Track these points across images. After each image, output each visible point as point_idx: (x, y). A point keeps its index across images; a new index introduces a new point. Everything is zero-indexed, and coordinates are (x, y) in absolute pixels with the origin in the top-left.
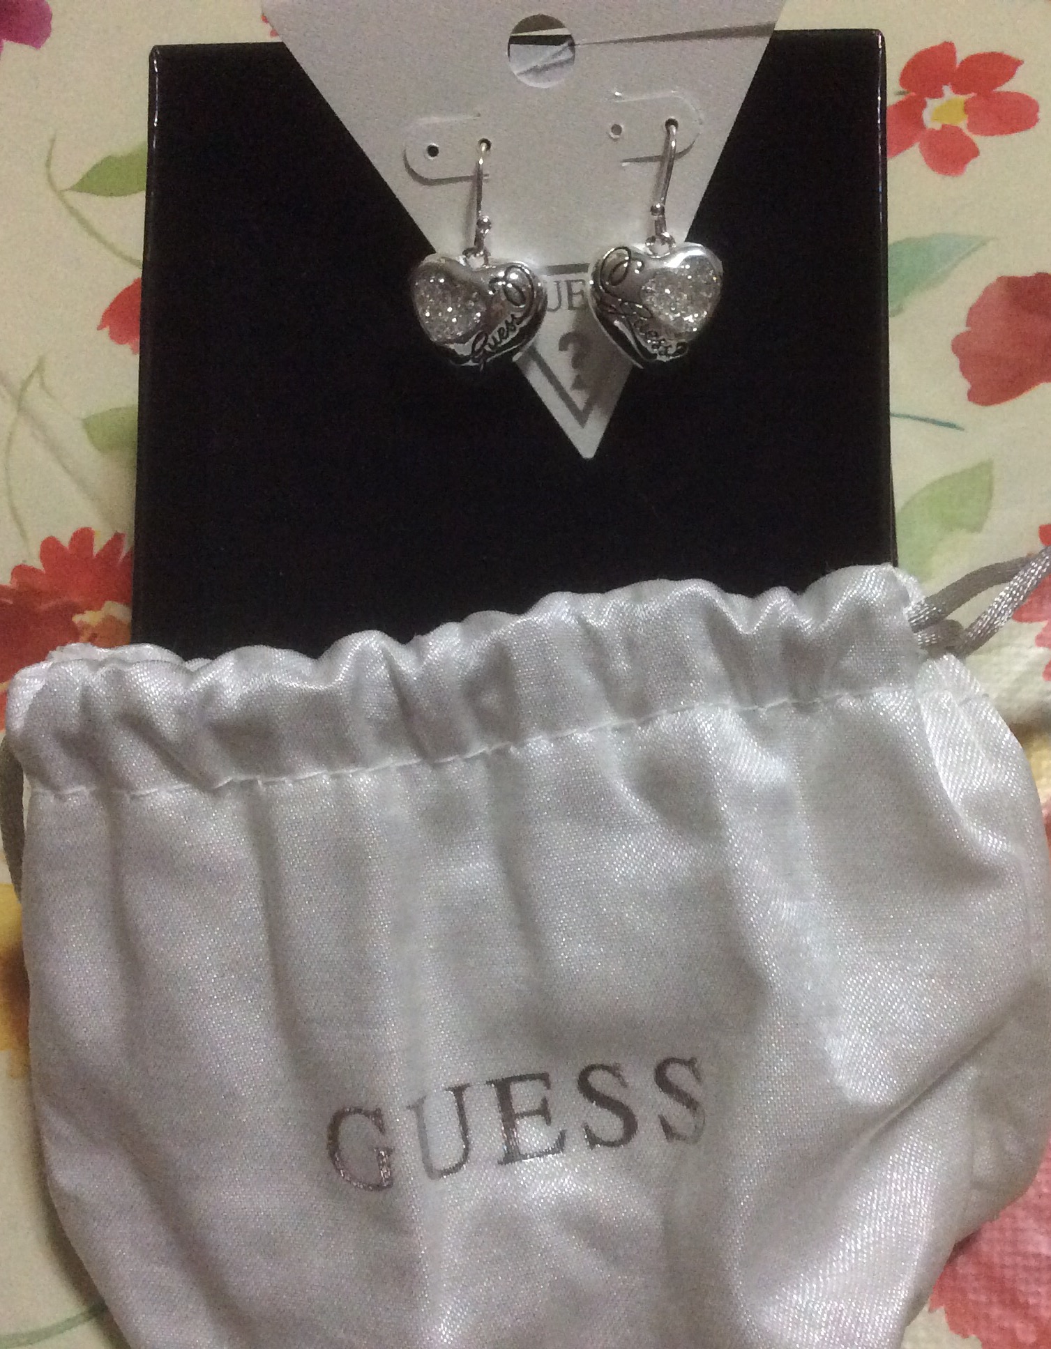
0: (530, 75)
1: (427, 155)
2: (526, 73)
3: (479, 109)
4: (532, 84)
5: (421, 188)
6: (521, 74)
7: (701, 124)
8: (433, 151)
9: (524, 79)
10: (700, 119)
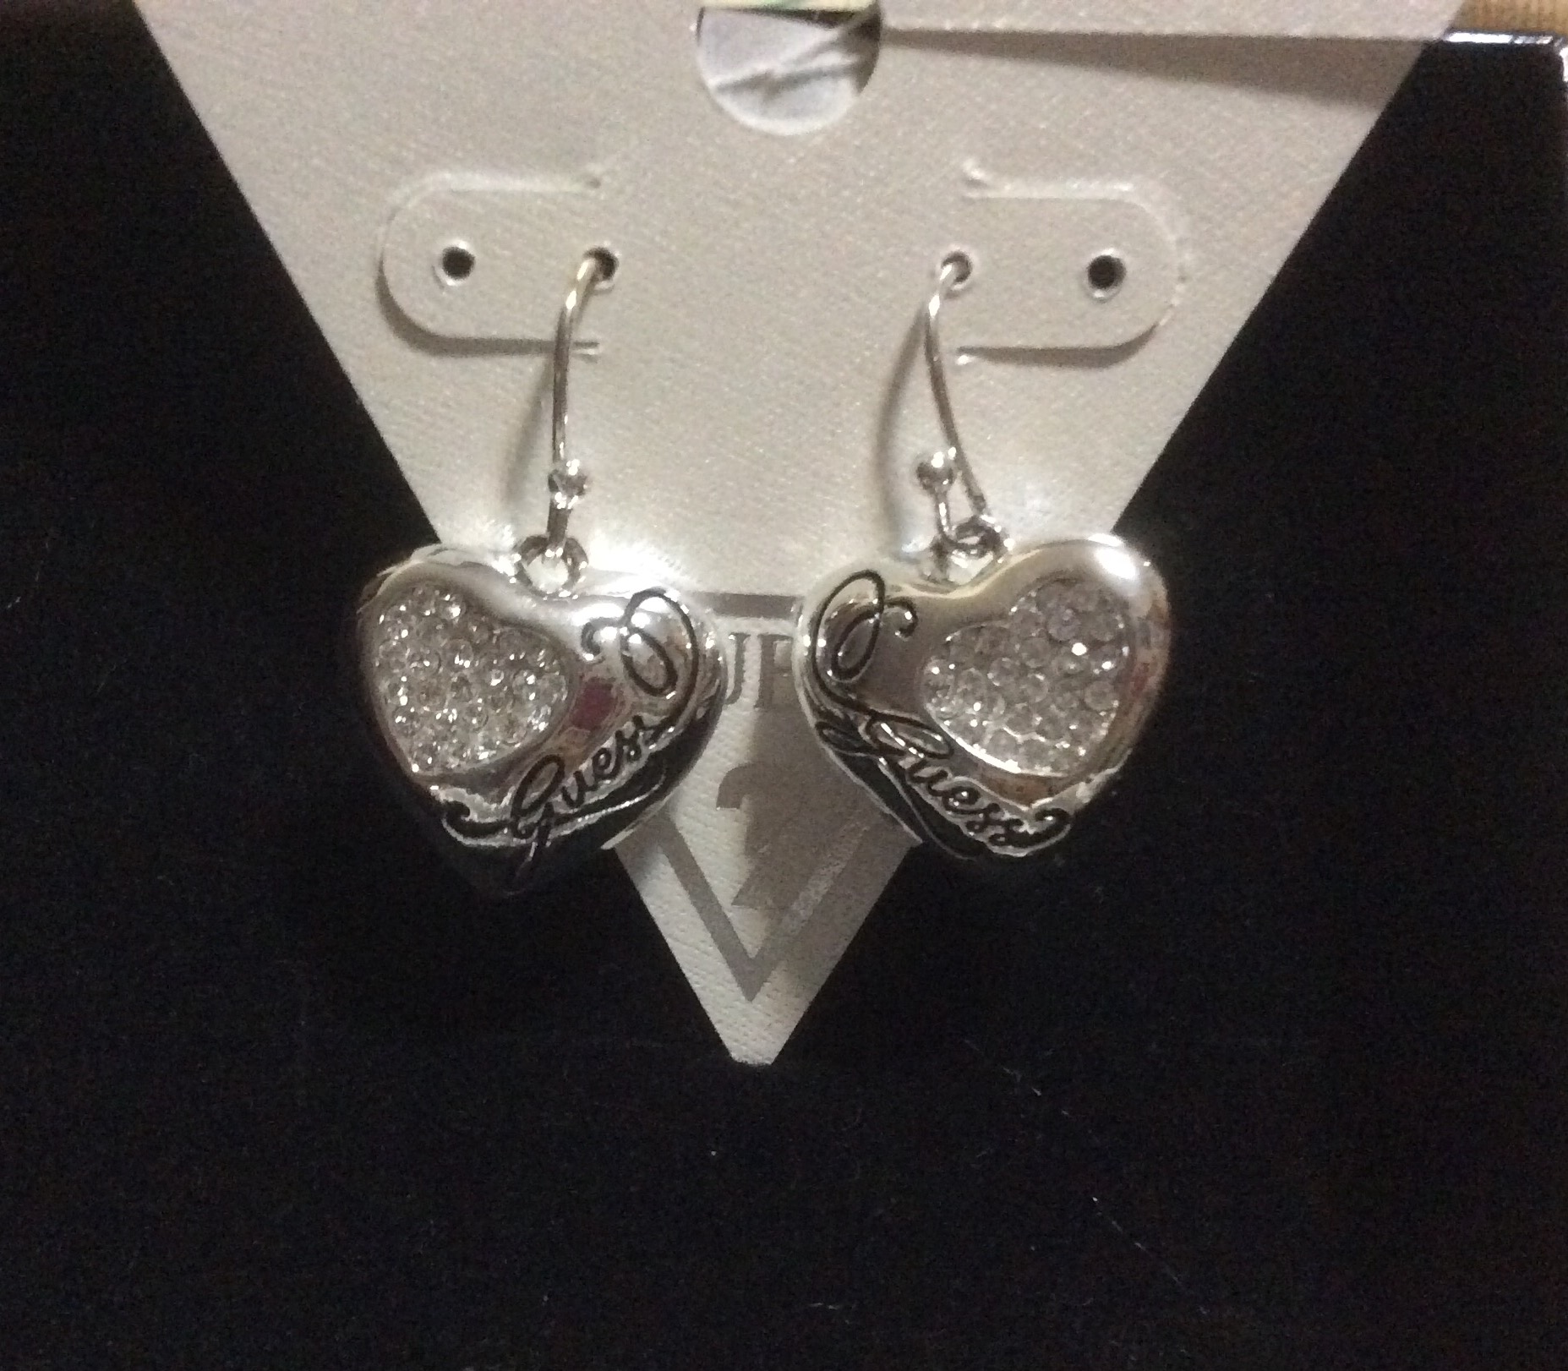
0: (750, 97)
1: (441, 272)
2: (738, 88)
4: (751, 120)
5: (414, 359)
6: (723, 89)
7: (1182, 279)
8: (458, 263)
9: (728, 103)
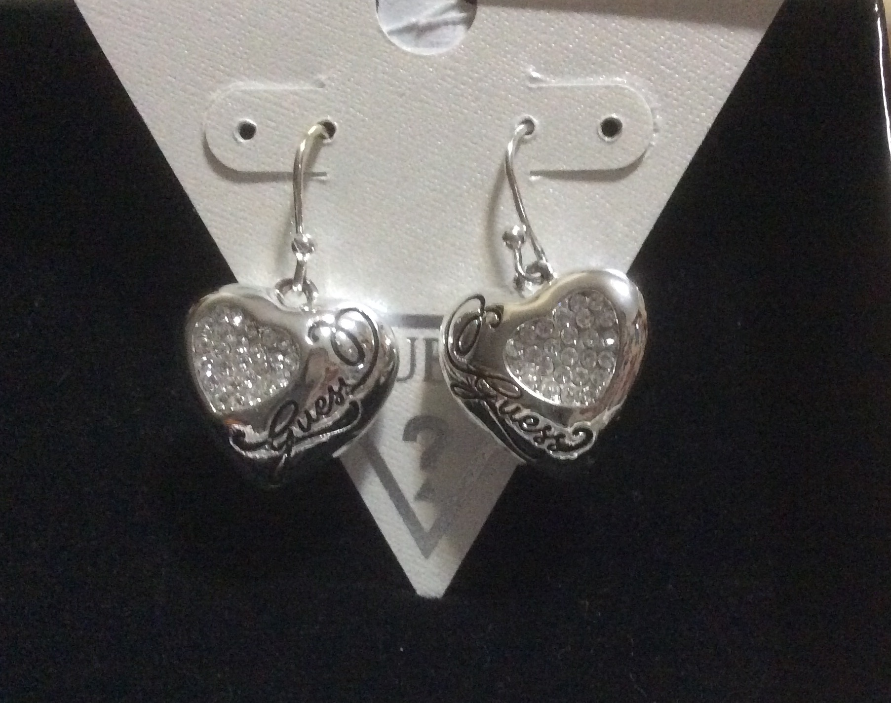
0: (408, 37)
1: (238, 137)
2: (400, 32)
3: (323, 77)
4: (408, 48)
5: (225, 185)
6: (391, 33)
7: (656, 130)
8: (247, 131)
9: (395, 40)
10: (655, 124)
